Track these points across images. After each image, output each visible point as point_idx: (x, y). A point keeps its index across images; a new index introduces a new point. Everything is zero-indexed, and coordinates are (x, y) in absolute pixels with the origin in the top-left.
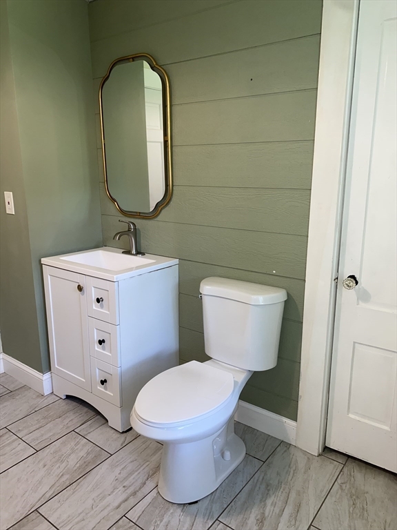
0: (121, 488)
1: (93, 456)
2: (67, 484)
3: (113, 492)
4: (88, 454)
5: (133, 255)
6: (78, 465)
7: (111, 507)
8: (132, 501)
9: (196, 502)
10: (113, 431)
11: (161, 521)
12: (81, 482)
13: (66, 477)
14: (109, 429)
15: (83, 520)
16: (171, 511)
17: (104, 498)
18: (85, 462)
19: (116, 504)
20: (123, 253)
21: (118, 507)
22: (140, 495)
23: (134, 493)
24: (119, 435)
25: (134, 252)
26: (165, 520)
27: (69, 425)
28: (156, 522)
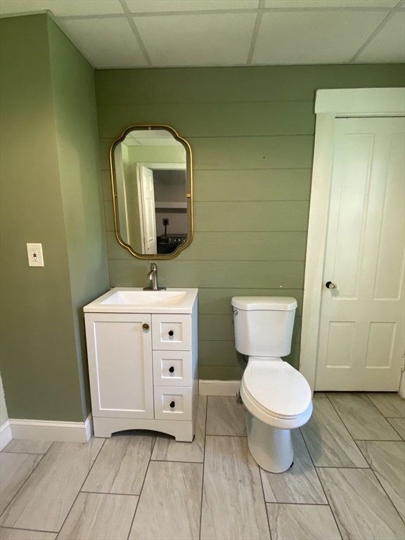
0: (239, 484)
1: (191, 472)
2: (198, 506)
3: (238, 490)
4: (185, 472)
5: (156, 290)
6: (188, 487)
7: (250, 503)
8: (258, 489)
9: (293, 463)
10: (183, 444)
11: (290, 490)
12: (206, 498)
13: (191, 503)
14: (178, 444)
15: (244, 526)
16: (287, 479)
17: (237, 500)
18: (191, 481)
19: (250, 498)
20: (144, 290)
21: (254, 499)
22: (257, 480)
23: (252, 482)
24: (190, 445)
25: (156, 288)
26: (291, 487)
27: (141, 457)
28: (288, 493)
